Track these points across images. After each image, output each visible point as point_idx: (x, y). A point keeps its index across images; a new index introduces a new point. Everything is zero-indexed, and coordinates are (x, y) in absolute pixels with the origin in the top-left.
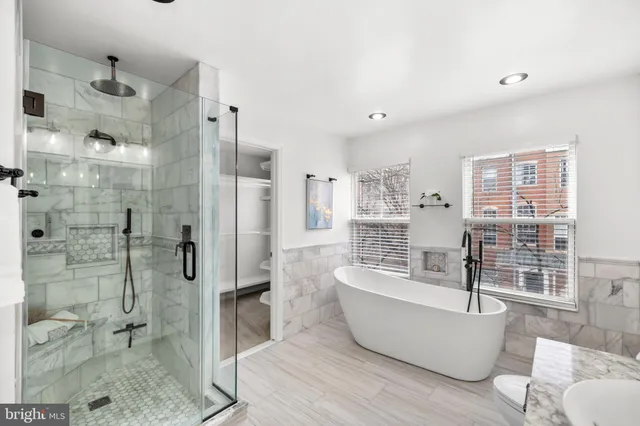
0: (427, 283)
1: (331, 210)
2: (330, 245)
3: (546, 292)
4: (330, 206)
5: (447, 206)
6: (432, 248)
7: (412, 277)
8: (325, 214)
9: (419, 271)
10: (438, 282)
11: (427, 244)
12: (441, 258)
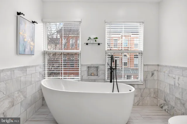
0: (89, 81)
1: (34, 43)
2: (32, 66)
3: (132, 78)
4: (33, 40)
5: (99, 44)
6: (92, 65)
7: (82, 80)
8: (30, 45)
9: (85, 77)
10: (95, 81)
11: (89, 63)
12: (95, 69)
